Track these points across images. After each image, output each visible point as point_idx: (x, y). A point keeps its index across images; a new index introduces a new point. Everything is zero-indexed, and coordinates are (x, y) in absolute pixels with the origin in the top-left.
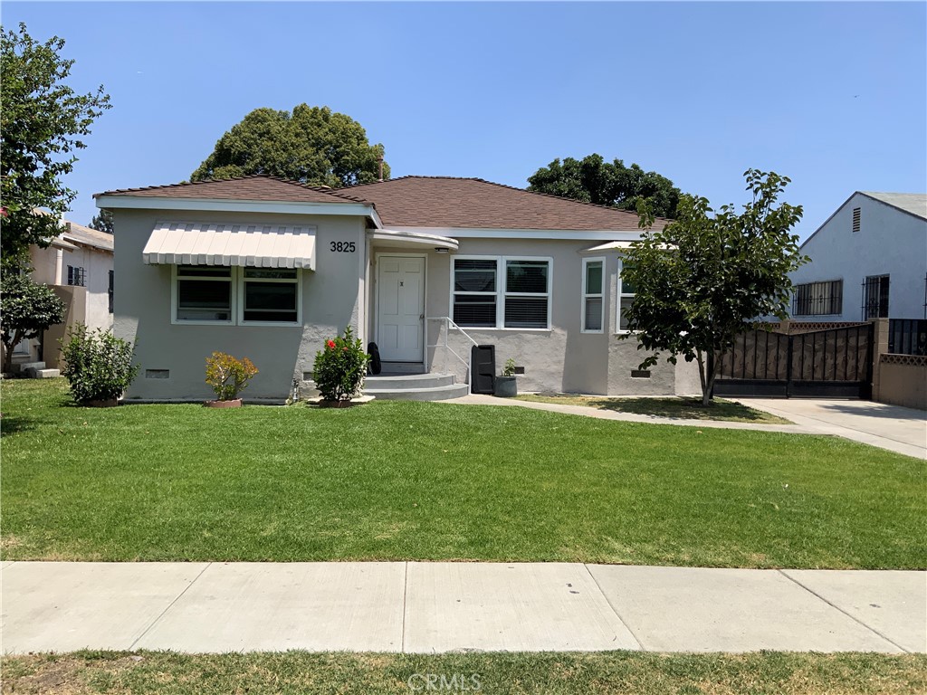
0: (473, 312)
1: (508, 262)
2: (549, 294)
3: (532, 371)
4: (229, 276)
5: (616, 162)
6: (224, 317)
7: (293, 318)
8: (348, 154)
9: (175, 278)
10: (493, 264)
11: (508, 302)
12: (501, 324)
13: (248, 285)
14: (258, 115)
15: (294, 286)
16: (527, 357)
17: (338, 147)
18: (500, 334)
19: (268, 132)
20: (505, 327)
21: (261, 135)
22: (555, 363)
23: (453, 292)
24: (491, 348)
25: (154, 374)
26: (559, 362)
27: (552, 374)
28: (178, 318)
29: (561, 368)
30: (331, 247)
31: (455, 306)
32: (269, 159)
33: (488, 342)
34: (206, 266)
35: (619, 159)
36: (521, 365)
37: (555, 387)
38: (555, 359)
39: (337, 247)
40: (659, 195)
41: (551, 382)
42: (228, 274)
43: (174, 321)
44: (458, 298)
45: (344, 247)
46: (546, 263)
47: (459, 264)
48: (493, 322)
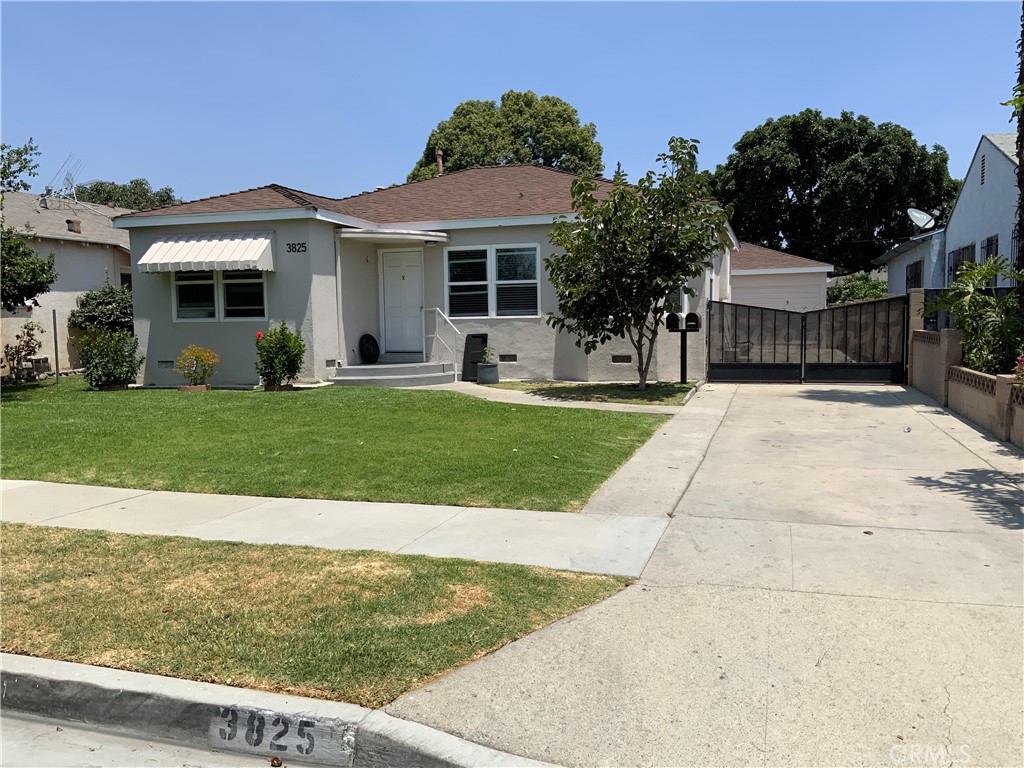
0: (466, 303)
1: (497, 250)
2: (538, 281)
3: (523, 358)
4: (212, 279)
5: (844, 115)
6: (212, 315)
7: (261, 313)
8: (548, 139)
9: (174, 283)
10: (483, 254)
11: (500, 290)
12: (493, 314)
13: (227, 286)
14: (463, 109)
15: (261, 285)
16: (519, 345)
17: (539, 132)
18: (492, 323)
19: (469, 126)
20: (498, 315)
21: (463, 130)
22: (545, 349)
23: (447, 284)
24: (483, 338)
25: (164, 365)
26: (550, 349)
27: (543, 361)
28: (178, 317)
29: (552, 355)
30: (287, 248)
31: (451, 297)
32: (467, 154)
33: (481, 330)
34: (192, 271)
35: (848, 111)
36: (513, 353)
37: (547, 374)
38: (546, 346)
39: (292, 248)
40: (885, 151)
41: (542, 369)
42: (211, 278)
43: (175, 319)
44: (453, 289)
45: (297, 247)
46: (534, 249)
47: (452, 255)
48: (484, 310)
